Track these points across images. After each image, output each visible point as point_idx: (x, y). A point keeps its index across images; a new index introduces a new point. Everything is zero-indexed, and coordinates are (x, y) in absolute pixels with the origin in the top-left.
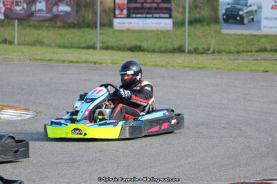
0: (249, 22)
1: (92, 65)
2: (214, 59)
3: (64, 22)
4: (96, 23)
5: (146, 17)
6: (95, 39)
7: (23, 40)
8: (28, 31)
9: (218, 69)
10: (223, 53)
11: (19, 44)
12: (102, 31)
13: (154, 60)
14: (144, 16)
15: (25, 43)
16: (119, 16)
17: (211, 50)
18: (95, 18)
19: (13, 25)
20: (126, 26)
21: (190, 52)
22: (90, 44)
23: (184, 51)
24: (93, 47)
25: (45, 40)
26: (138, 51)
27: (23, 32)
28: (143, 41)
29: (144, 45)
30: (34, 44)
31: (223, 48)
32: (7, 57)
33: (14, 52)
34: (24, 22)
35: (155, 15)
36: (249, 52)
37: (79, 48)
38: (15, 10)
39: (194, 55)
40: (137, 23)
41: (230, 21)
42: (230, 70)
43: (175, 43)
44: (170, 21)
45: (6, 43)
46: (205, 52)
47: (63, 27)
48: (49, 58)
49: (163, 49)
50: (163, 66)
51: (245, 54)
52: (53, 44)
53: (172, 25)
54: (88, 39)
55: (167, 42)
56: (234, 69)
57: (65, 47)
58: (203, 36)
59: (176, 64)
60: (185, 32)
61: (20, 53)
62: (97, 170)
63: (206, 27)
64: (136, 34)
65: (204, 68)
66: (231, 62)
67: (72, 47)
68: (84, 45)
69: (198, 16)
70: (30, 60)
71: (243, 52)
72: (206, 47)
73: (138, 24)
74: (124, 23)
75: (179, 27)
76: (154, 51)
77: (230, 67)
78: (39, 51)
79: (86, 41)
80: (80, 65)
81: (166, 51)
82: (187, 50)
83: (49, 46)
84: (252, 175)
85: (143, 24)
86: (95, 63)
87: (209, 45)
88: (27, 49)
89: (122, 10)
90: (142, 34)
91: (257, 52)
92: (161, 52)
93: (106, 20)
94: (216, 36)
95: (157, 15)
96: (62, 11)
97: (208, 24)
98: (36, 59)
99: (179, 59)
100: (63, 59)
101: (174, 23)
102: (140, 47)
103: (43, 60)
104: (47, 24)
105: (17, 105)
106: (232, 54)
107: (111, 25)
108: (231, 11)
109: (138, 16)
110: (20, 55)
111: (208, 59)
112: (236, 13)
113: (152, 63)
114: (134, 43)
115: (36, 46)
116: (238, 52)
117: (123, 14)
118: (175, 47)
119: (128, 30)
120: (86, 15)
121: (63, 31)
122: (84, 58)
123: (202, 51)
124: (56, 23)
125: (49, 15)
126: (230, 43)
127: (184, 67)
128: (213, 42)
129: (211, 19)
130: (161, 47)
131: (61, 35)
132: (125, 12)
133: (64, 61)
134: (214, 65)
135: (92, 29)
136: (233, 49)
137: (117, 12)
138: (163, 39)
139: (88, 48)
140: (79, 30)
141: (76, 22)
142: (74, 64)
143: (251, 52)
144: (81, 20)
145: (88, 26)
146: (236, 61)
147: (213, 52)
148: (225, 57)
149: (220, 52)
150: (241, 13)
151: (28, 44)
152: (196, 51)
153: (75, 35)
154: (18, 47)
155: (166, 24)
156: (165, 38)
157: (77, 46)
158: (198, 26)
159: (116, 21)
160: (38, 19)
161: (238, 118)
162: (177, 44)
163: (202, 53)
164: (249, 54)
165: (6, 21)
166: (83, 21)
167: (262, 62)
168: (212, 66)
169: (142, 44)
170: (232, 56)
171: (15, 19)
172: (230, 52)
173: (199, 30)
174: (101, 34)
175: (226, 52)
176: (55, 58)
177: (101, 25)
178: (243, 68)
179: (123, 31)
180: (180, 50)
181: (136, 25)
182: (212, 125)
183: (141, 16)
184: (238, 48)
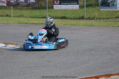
0: (112, 5)
2: (97, 21)
3: (33, 7)
4: (46, 7)
5: (67, 4)
6: (46, 14)
7: (15, 15)
8: (17, 11)
9: (99, 26)
13: (71, 22)
14: (67, 3)
15: (16, 16)
16: (56, 4)
17: (96, 18)
18: (46, 5)
19: (11, 9)
20: (60, 8)
21: (86, 19)
22: (44, 16)
23: (84, 18)
25: (25, 15)
26: (64, 19)
27: (15, 11)
29: (67, 16)
30: (20, 16)
31: (101, 17)
32: (8, 22)
33: (11, 20)
34: (16, 7)
35: (71, 3)
36: (112, 18)
37: (39, 18)
38: (11, 2)
39: (88, 20)
40: (64, 7)
41: (104, 5)
42: (104, 26)
43: (80, 15)
44: (78, 6)
45: (8, 16)
46: (93, 18)
47: (32, 9)
48: (26, 22)
50: (75, 25)
51: (110, 19)
52: (28, 17)
53: (79, 7)
54: (43, 14)
55: (77, 15)
56: (106, 26)
57: (33, 18)
58: (92, 12)
59: (81, 24)
60: (85, 10)
61: (14, 20)
62: (47, 70)
63: (93, 8)
64: (63, 12)
65: (93, 25)
67: (36, 18)
68: (41, 17)
69: (90, 3)
70: (18, 23)
71: (109, 18)
72: (94, 17)
74: (58, 7)
75: (82, 8)
76: (71, 19)
78: (22, 19)
79: (42, 15)
80: (40, 25)
81: (76, 19)
83: (26, 17)
84: (114, 71)
85: (66, 7)
88: (17, 19)
89: (57, 1)
90: (66, 11)
91: (115, 18)
92: (74, 19)
93: (50, 6)
94: (98, 12)
95: (73, 3)
96: (31, 2)
97: (94, 7)
98: (21, 23)
99: (82, 22)
100: (32, 23)
102: (65, 17)
103: (24, 23)
104: (25, 8)
105: (13, 43)
107: (52, 8)
108: (104, 1)
109: (64, 4)
111: (94, 22)
112: (106, 2)
113: (71, 24)
114: (63, 15)
115: (21, 17)
116: (107, 18)
117: (58, 3)
118: (80, 17)
119: (60, 10)
120: (42, 4)
122: (41, 22)
123: (92, 18)
124: (29, 7)
125: (26, 4)
126: (104, 15)
127: (84, 25)
128: (97, 14)
129: (95, 4)
130: (74, 17)
131: (31, 12)
132: (58, 2)
133: (33, 24)
135: (45, 9)
136: (105, 17)
137: (55, 2)
138: (75, 13)
139: (43, 18)
140: (39, 10)
141: (37, 7)
142: (37, 25)
143: (113, 18)
144: (40, 6)
145: (43, 8)
146: (106, 22)
147: (97, 19)
148: (102, 21)
149: (100, 19)
150: (108, 2)
151: (17, 17)
152: (89, 18)
153: (37, 13)
154: (13, 18)
155: (76, 7)
158: (90, 8)
159: (55, 6)
160: (21, 6)
161: (107, 47)
162: (81, 16)
163: (92, 19)
164: (112, 19)
165: (7, 7)
166: (41, 6)
167: (118, 22)
168: (96, 24)
169: (66, 16)
170: (105, 20)
171: (11, 6)
172: (104, 19)
173: (90, 9)
174: (48, 12)
175: (102, 19)
176: (29, 22)
177: (48, 8)
178: (110, 25)
179: (58, 10)
180: (82, 18)
181: (63, 8)
182: (97, 50)
183: (66, 4)
184: (107, 17)
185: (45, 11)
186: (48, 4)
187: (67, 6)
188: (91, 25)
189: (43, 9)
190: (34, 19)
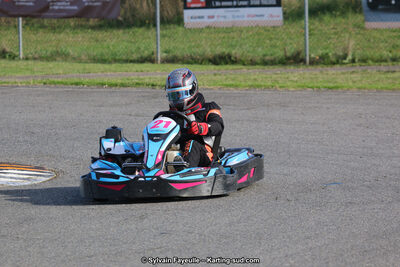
1: (149, 89)
2: (353, 72)
3: (102, 19)
4: (154, 19)
5: (237, 6)
6: (153, 45)
7: (33, 50)
8: (41, 35)
9: (359, 88)
10: (370, 62)
11: (27, 59)
12: (164, 32)
13: (252, 77)
14: (235, 3)
15: (36, 56)
16: (193, 5)
17: (350, 57)
18: (152, 10)
19: (16, 27)
20: (207, 21)
21: (313, 62)
22: (146, 54)
23: (303, 61)
24: (150, 60)
25: (70, 51)
26: (227, 63)
27: (33, 37)
28: (233, 47)
29: (236, 52)
30: (50, 58)
31: (369, 53)
33: (17, 72)
34: (35, 20)
35: (253, 2)
37: (126, 61)
38: (19, 1)
39: (319, 67)
40: (221, 16)
41: (380, 7)
42: (379, 91)
43: (288, 48)
44: (278, 11)
45: (4, 57)
46: (339, 60)
47: (100, 27)
48: (76, 80)
49: (267, 58)
50: (267, 88)
52: (83, 57)
53: (281, 18)
54: (142, 46)
55: (274, 46)
56: (387, 88)
57: (104, 61)
58: (336, 34)
59: (289, 84)
60: (305, 29)
63: (339, 20)
65: (337, 87)
66: (383, 76)
67: (116, 61)
68: (135, 56)
70: (45, 84)
72: (341, 54)
73: (225, 17)
74: (202, 17)
75: (294, 21)
76: (253, 63)
77: (379, 86)
78: (59, 68)
79: (138, 49)
81: (273, 63)
82: (308, 59)
83: (77, 60)
85: (233, 16)
86: (153, 85)
87: (346, 49)
88: (40, 65)
90: (235, 35)
93: (171, 12)
94: (357, 34)
95: (258, 2)
97: (343, 14)
98: (54, 83)
99: (295, 75)
100: (99, 81)
101: (284, 13)
102: (230, 56)
103: (66, 84)
104: (72, 22)
106: (383, 64)
107: (179, 21)
109: (224, 4)
110: (28, 77)
111: (343, 73)
113: (250, 83)
114: (220, 50)
116: (394, 60)
117: (199, 2)
118: (288, 54)
119: (208, 27)
120: (138, 6)
121: (100, 35)
122: (135, 79)
123: (334, 60)
124: (88, 21)
125: (75, 8)
126: (381, 45)
128: (352, 43)
129: (347, 5)
130: (264, 55)
131: (97, 41)
133: (103, 84)
134: (354, 82)
135: (148, 27)
136: (385, 54)
138: (268, 41)
139: (142, 60)
140: (127, 30)
141: (120, 18)
142: (117, 89)
144: (128, 14)
145: (143, 24)
146: (389, 75)
147: (353, 61)
148: (373, 70)
149: (364, 60)
151: (41, 58)
152: (323, 61)
153: (118, 41)
154: (25, 63)
155: (271, 16)
156: (271, 39)
157: (124, 57)
158: (327, 18)
159: (187, 14)
161: (393, 171)
162: (291, 50)
163: (334, 64)
165: (3, 18)
168: (351, 84)
169: (233, 52)
170: (383, 67)
171: (18, 16)
172: (381, 60)
173: (328, 23)
174: (163, 36)
175: (375, 61)
176: (87, 80)
177: (162, 21)
179: (201, 30)
180: (296, 59)
181: (222, 19)
182: (350, 184)
183: (229, 3)
184: (394, 52)
185: (150, 33)
186: (161, 6)
187: (236, 14)
188: (331, 85)
189: (141, 26)
190: (107, 66)
